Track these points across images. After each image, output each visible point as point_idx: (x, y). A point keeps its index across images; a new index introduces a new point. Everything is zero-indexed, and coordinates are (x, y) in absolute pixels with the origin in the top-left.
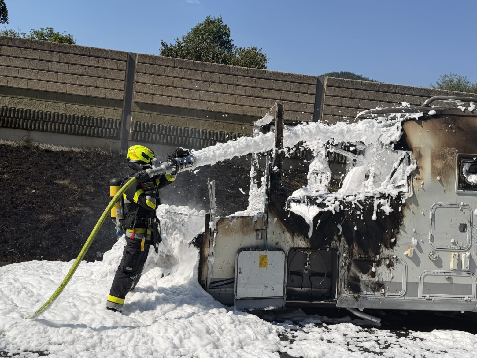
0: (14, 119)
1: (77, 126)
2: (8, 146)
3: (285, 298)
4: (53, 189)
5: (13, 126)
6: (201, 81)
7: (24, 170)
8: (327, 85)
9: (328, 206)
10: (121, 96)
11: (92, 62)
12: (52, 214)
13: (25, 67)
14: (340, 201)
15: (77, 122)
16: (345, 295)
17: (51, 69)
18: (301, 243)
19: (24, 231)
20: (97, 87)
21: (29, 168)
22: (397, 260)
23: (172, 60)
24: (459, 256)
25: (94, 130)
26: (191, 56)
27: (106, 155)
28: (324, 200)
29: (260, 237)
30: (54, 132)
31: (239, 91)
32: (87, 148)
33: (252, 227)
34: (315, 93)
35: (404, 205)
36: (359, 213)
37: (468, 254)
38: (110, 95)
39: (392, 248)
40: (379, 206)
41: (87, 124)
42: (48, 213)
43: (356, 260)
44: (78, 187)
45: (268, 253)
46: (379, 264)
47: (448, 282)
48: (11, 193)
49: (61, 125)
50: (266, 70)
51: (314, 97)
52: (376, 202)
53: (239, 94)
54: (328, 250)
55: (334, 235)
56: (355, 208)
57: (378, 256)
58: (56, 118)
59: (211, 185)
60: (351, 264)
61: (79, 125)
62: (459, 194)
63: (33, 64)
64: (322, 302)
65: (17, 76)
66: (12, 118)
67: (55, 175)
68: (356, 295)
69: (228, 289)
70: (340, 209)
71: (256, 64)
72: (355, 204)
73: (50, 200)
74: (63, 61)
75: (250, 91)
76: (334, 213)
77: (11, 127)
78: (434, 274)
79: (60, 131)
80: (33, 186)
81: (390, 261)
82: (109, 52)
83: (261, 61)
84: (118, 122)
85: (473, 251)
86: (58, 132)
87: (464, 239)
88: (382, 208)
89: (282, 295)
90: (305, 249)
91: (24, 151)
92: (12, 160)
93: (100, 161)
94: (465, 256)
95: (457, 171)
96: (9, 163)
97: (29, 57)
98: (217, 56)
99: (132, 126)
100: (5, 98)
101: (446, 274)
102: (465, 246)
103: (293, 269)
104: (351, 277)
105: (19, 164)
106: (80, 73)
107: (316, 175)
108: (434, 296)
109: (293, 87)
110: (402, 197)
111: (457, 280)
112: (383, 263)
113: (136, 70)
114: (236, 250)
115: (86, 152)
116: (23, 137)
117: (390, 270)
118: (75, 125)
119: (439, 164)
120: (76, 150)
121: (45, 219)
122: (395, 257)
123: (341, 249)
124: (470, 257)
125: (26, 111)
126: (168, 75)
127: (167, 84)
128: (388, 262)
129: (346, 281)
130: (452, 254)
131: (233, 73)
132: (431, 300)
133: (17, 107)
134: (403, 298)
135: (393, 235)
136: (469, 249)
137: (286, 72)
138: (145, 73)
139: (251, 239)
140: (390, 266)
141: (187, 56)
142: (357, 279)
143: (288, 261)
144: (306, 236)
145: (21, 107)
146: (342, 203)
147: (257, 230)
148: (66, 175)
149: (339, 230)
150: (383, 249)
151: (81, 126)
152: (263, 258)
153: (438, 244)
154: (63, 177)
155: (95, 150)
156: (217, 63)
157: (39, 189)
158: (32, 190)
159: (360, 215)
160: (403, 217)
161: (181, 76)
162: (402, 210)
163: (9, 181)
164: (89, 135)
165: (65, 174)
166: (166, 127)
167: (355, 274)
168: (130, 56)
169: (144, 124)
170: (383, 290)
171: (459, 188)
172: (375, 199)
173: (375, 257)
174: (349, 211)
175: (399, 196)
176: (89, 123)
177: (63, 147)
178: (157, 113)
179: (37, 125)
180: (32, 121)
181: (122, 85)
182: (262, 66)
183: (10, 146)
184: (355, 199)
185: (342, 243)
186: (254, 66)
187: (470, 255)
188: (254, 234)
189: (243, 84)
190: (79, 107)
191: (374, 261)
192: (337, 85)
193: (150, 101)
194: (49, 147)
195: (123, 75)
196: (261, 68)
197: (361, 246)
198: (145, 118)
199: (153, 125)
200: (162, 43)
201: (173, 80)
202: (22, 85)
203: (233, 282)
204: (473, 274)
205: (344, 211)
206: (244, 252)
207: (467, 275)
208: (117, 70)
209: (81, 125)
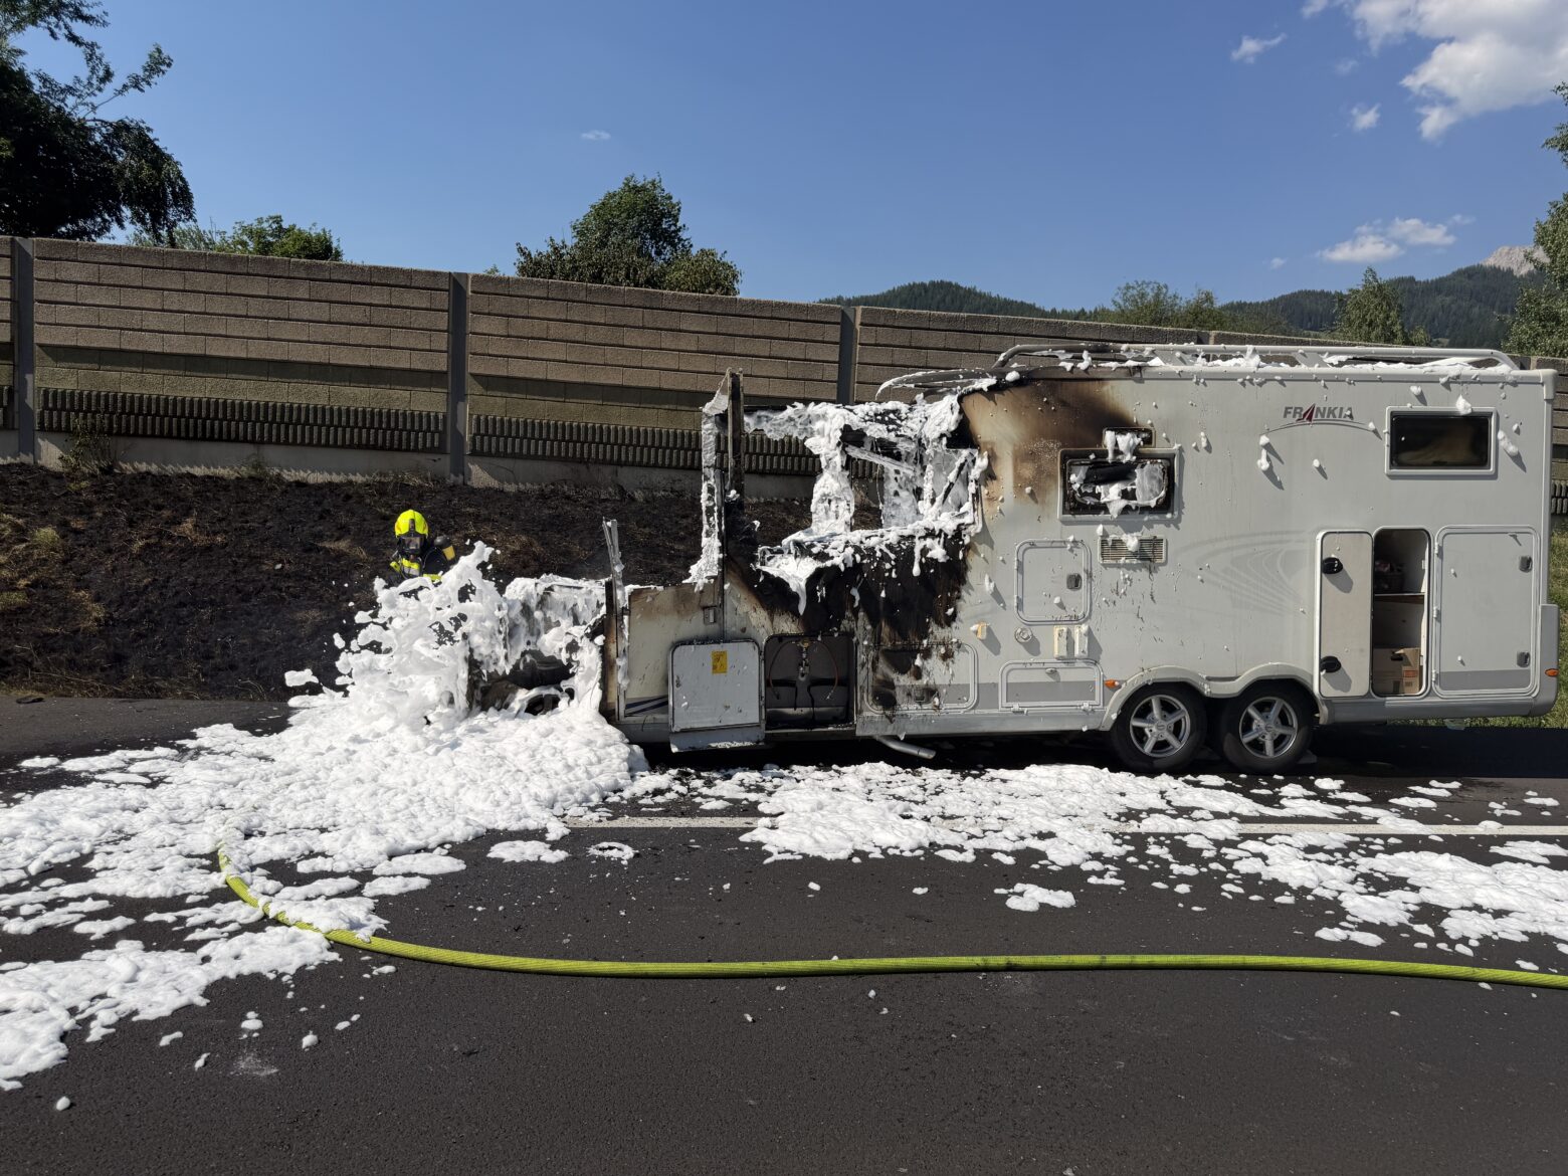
0: (225, 423)
1: (356, 430)
2: (218, 478)
3: (763, 725)
4: (317, 559)
5: (225, 437)
6: (605, 325)
7: (256, 525)
8: (862, 324)
9: (832, 558)
10: (441, 363)
11: (378, 296)
12: (321, 608)
13: (239, 313)
14: (855, 547)
15: (356, 422)
16: (869, 714)
17: (295, 316)
18: (787, 626)
19: (267, 644)
20: (391, 347)
21: (266, 521)
22: (959, 646)
23: (543, 284)
24: (1069, 632)
25: (392, 436)
26: (581, 274)
27: (421, 486)
28: (826, 547)
29: (712, 620)
30: (310, 444)
31: (688, 342)
32: (381, 474)
33: (696, 602)
34: (838, 340)
35: (967, 548)
36: (888, 566)
37: (1084, 628)
38: (418, 363)
39: (949, 626)
40: (924, 551)
41: (376, 425)
42: (313, 607)
43: (887, 650)
44: (369, 554)
45: (728, 647)
46: (927, 654)
47: (1050, 680)
48: (235, 572)
49: (324, 429)
50: (738, 297)
51: (837, 348)
52: (919, 546)
53: (684, 348)
54: (836, 635)
55: (846, 609)
56: (882, 558)
57: (925, 642)
58: (311, 416)
59: (610, 529)
60: (877, 659)
61: (360, 429)
62: (1065, 522)
63: (255, 309)
64: (831, 728)
65: (224, 333)
66: (221, 421)
67: (320, 531)
68: (888, 713)
69: (660, 717)
70: (855, 561)
71: (717, 286)
72: (881, 550)
73: (314, 581)
74: (318, 297)
75: (708, 343)
76: (842, 568)
77: (220, 439)
78: (1026, 666)
79: (323, 441)
80: (277, 555)
81: (946, 649)
82: (410, 274)
83: (726, 278)
84: (441, 417)
85: (1092, 623)
86: (319, 445)
87: (1078, 600)
88: (929, 555)
89: (757, 721)
90: (796, 637)
91: (251, 487)
92: (229, 507)
93: (410, 500)
94: (1079, 631)
95: (1060, 482)
96: (223, 512)
97: (246, 292)
98: (635, 271)
99: (470, 426)
100: (202, 380)
101: (1046, 666)
102: (1080, 614)
103: (777, 676)
104: (878, 681)
105: (244, 514)
106: (355, 321)
107: (826, 504)
108: (1028, 706)
109: (794, 330)
110: (963, 532)
111: (1068, 675)
112: (934, 653)
113: (469, 308)
114: (669, 644)
115: (380, 482)
116: (248, 458)
117: (948, 665)
118: (352, 428)
119: (1028, 471)
120: (359, 478)
121: (308, 619)
122: (954, 640)
123: (859, 633)
124: (1089, 633)
125: (250, 404)
126: (537, 315)
127: (535, 335)
128: (943, 651)
129: (870, 689)
130: (1057, 630)
131: (669, 306)
132: (1022, 712)
133: (230, 397)
134: (972, 712)
135: (950, 602)
136: (1086, 619)
137: (777, 300)
138: (489, 314)
139: (695, 625)
140: (947, 656)
141: (574, 273)
142: (889, 684)
143: (765, 660)
144: (795, 613)
145: (238, 397)
146: (857, 550)
147: (705, 608)
148: (343, 531)
149: (854, 598)
150: (934, 628)
151: (364, 431)
152: (718, 658)
153: (1030, 613)
154: (336, 534)
155: (396, 477)
156: (636, 286)
157: (289, 562)
158: (275, 564)
159: (890, 571)
160: (966, 568)
161: (564, 317)
162: (964, 557)
163: (228, 549)
164: (382, 448)
165: (341, 528)
166: (540, 424)
167: (885, 676)
168: (455, 280)
169: (494, 420)
170: (936, 700)
171: (1065, 511)
172: (916, 540)
173: (921, 644)
174: (871, 563)
175: (958, 532)
176: (381, 422)
177: (330, 474)
178: (520, 396)
179: (274, 432)
180: (263, 423)
181: (442, 342)
182: (729, 290)
183: (222, 478)
184: (881, 542)
185: (860, 623)
186: (711, 289)
187: (1089, 629)
188: (700, 614)
189: (692, 329)
190: (357, 390)
191: (918, 651)
192: (882, 321)
193: (503, 372)
194: (301, 475)
195: (442, 321)
196: (727, 294)
197: (894, 624)
198: (496, 406)
199: (514, 420)
200: (520, 250)
201: (548, 327)
202: (236, 350)
203: (667, 703)
204: (1096, 663)
205: (861, 564)
206: (683, 647)
207: (1085, 665)
208: (431, 310)
209: (364, 427)
